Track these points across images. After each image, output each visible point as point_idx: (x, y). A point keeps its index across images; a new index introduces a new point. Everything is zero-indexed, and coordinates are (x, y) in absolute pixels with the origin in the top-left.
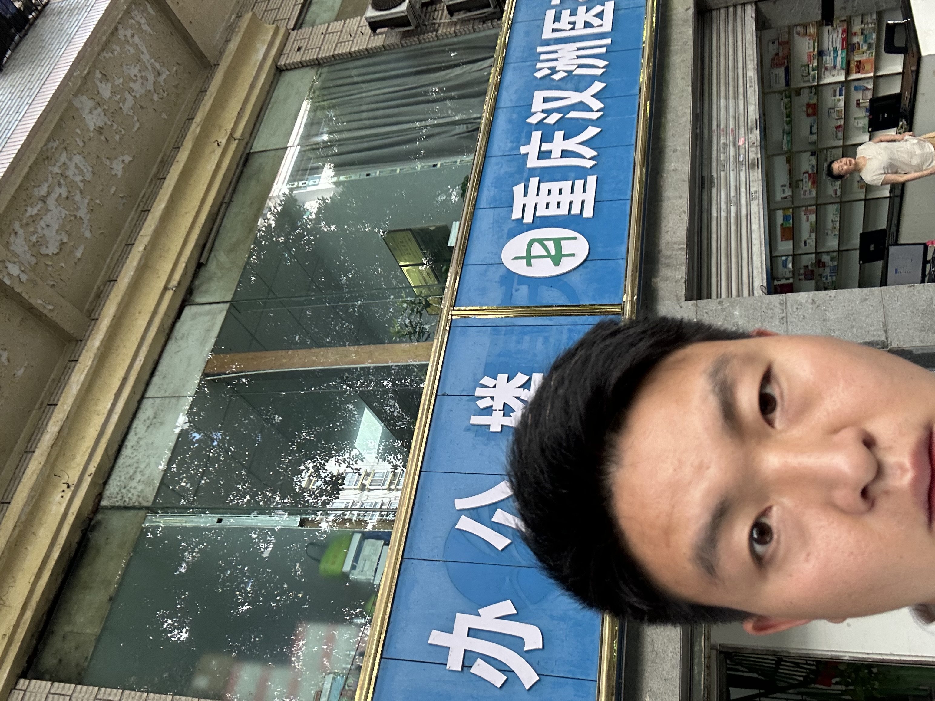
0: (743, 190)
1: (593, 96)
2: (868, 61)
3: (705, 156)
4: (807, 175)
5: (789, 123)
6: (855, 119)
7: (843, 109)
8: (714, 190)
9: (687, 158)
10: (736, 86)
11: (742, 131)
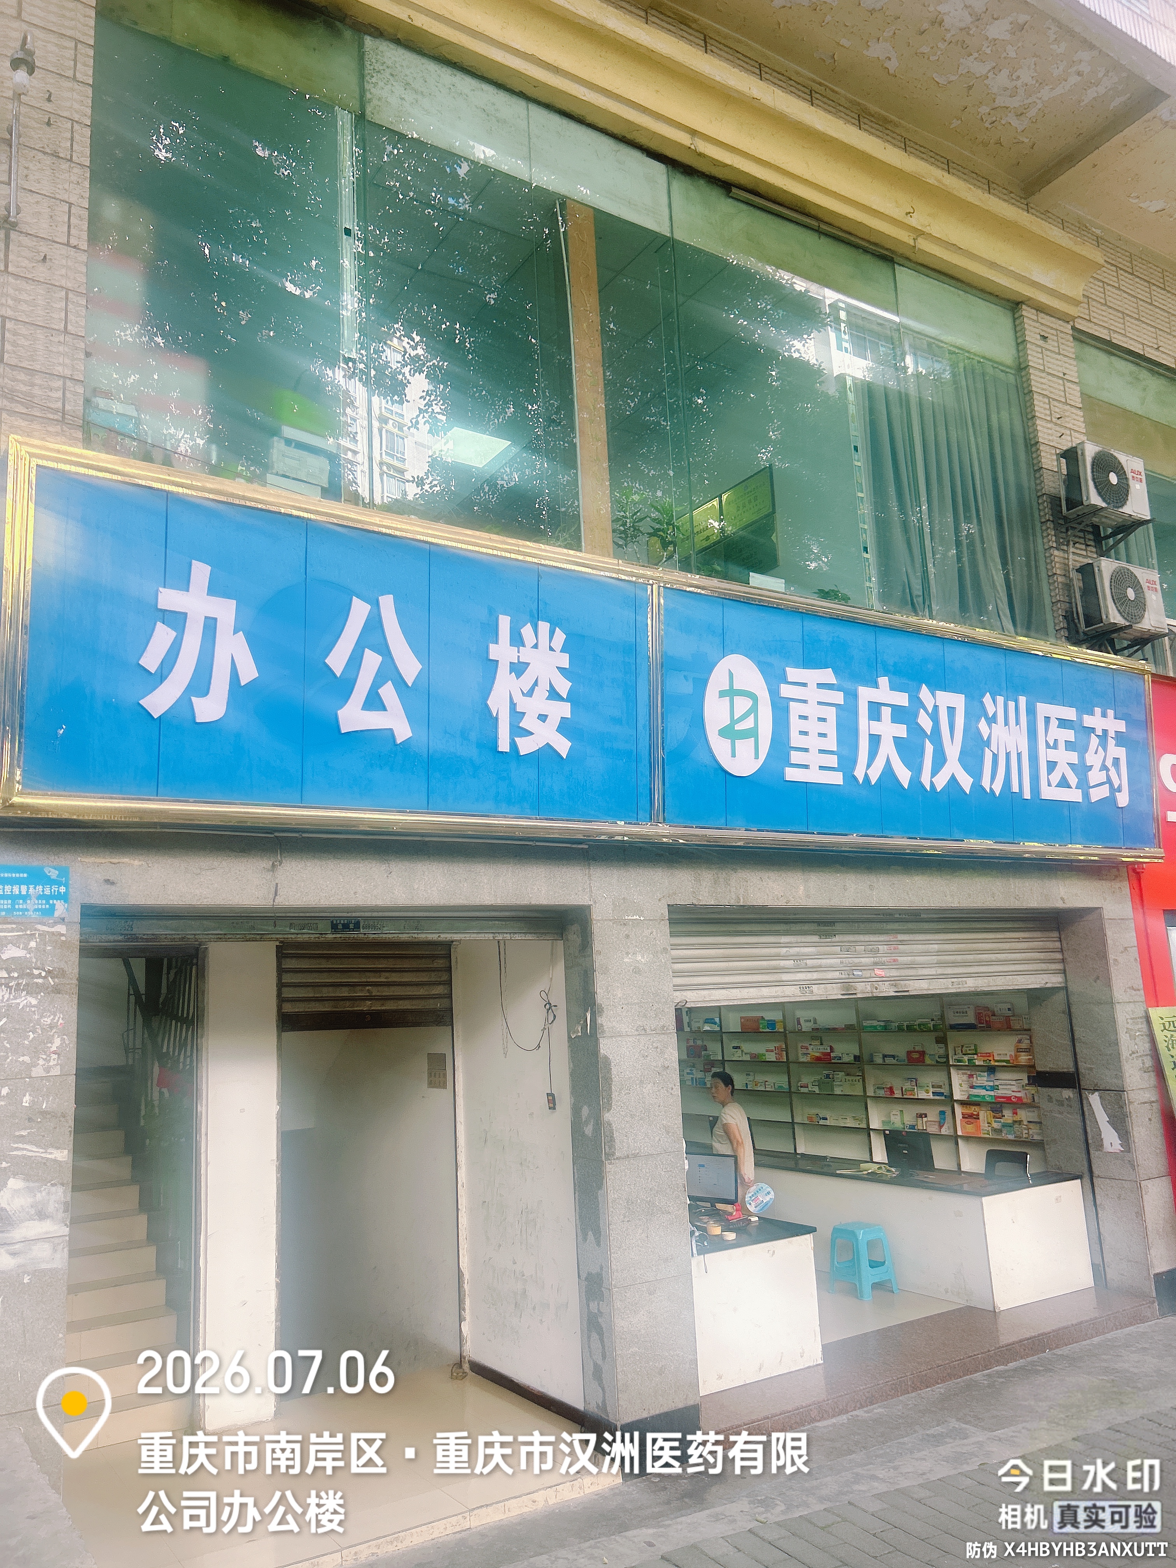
0: (815, 976)
1: (953, 774)
2: (978, 1128)
3: (862, 926)
4: (829, 1051)
5: (900, 1029)
6: (902, 1111)
7: (916, 1097)
8: (815, 938)
9: (861, 903)
10: (954, 964)
11: (894, 973)
